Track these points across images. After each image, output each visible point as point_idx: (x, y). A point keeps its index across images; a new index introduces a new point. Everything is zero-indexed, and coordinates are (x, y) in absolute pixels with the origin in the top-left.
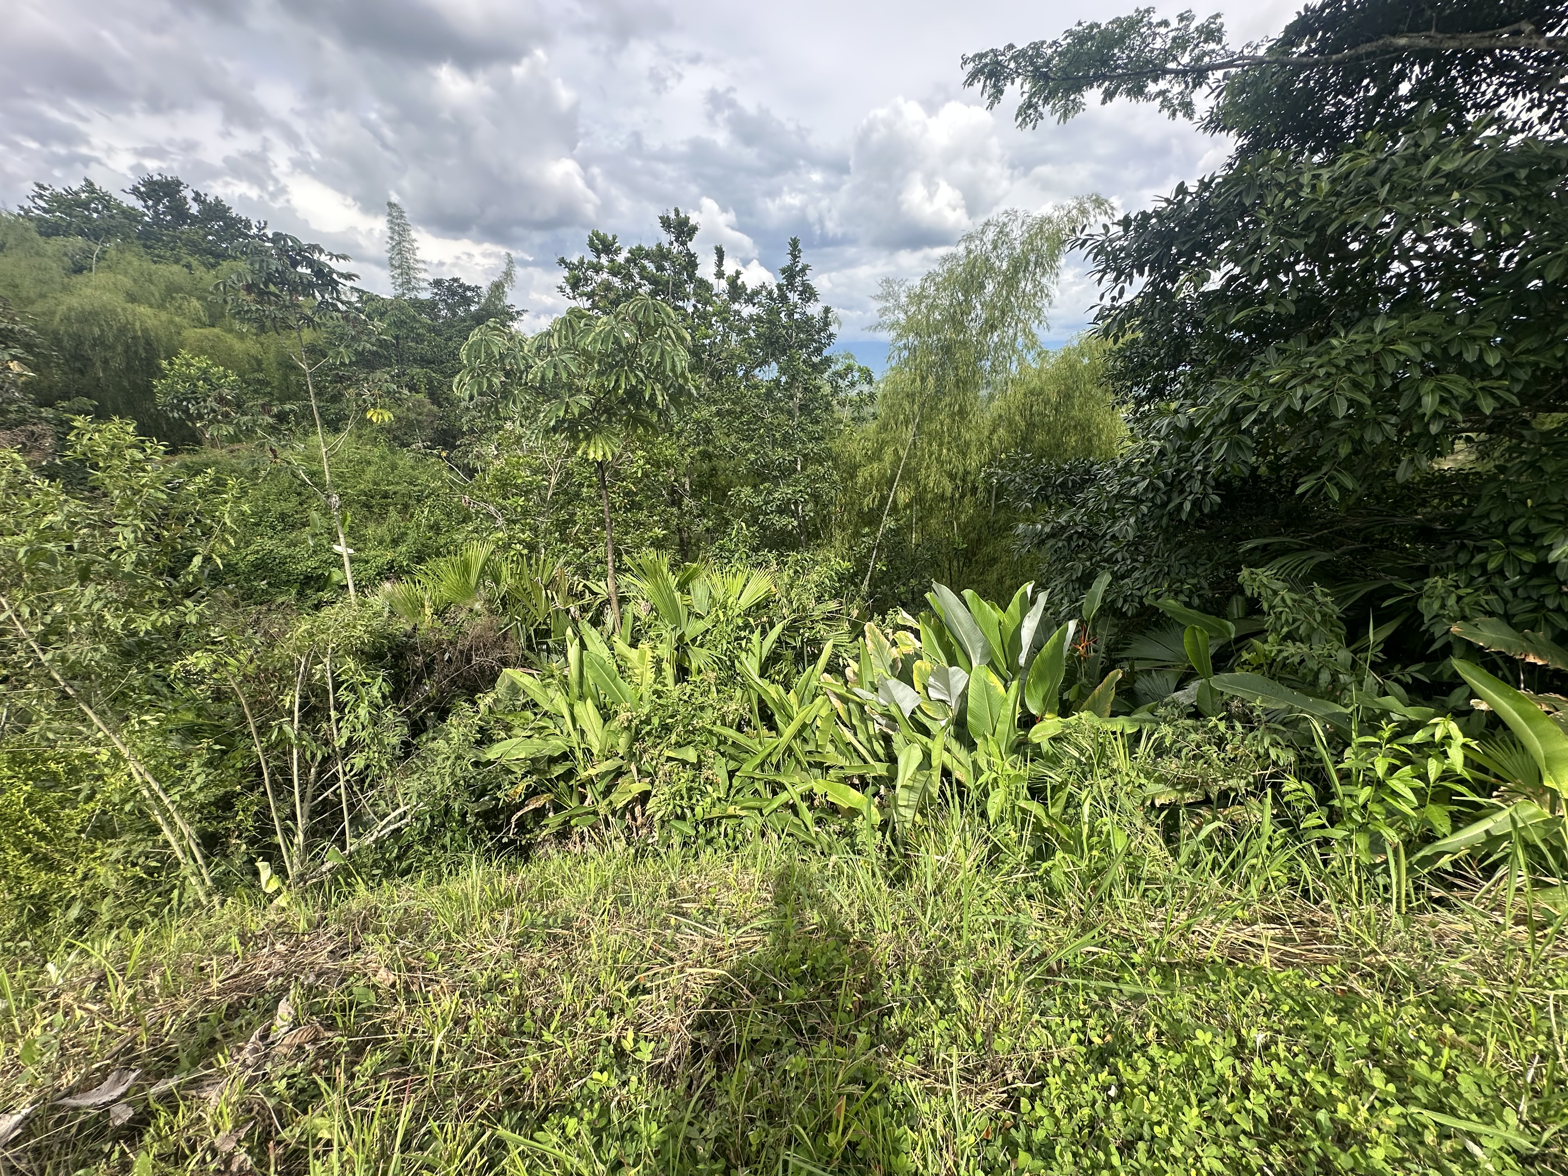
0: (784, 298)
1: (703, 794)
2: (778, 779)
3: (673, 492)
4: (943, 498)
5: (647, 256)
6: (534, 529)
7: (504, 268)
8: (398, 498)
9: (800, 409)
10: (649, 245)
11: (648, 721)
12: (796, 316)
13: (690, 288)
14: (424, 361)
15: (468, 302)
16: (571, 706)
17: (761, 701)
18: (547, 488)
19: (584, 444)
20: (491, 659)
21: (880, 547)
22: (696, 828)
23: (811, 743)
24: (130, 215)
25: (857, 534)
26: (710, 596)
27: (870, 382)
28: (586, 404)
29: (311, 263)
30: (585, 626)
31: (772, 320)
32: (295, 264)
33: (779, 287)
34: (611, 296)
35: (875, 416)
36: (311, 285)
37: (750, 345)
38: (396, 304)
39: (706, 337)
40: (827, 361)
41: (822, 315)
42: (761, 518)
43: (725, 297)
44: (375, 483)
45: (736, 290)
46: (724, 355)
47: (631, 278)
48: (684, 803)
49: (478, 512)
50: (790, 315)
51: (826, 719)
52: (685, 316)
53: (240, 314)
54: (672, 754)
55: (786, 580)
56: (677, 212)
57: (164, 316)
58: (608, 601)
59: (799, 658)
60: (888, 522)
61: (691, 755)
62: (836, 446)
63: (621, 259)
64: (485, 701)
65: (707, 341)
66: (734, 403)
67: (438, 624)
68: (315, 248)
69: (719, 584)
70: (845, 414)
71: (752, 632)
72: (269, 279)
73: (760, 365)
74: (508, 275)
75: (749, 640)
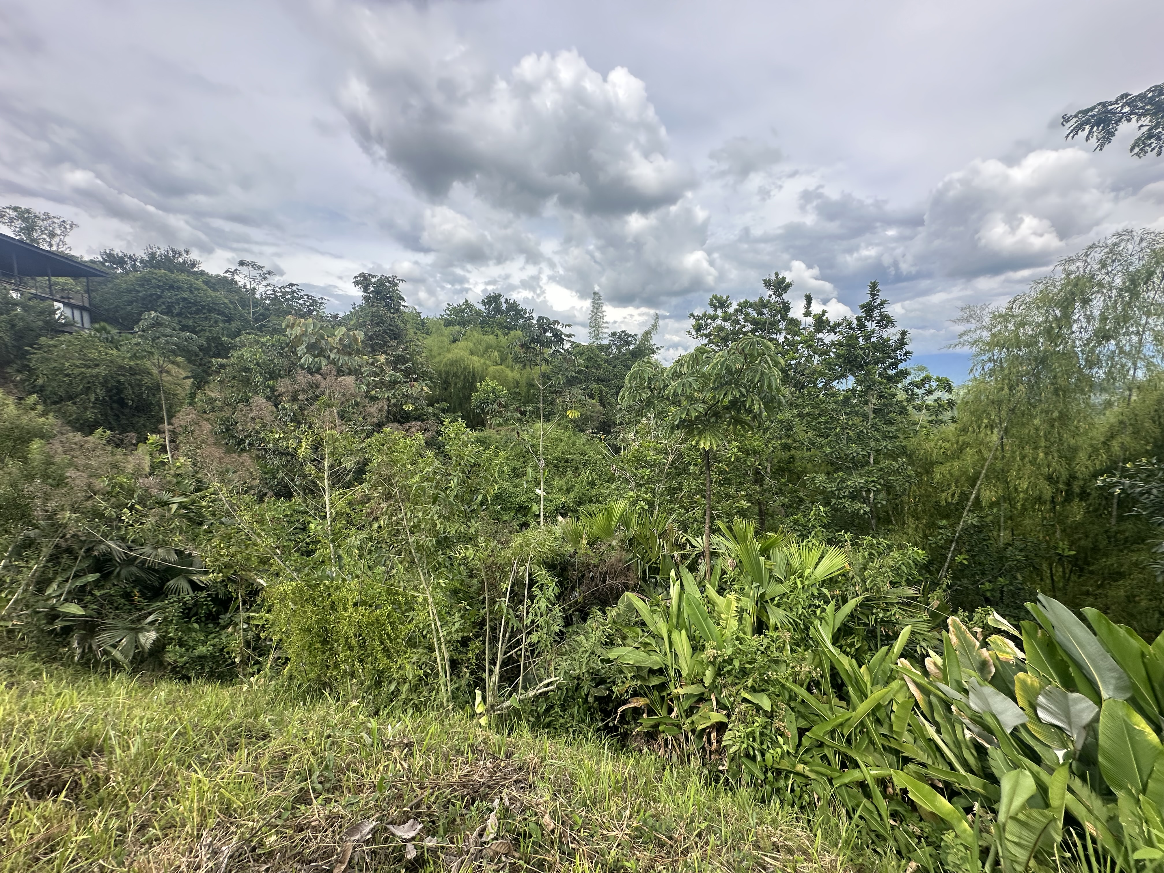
0: (861, 326)
1: (775, 743)
2: (850, 753)
3: (757, 472)
4: (1039, 499)
5: (751, 306)
6: (653, 491)
7: (653, 322)
8: (573, 463)
9: (874, 412)
10: (754, 299)
11: (730, 661)
12: (873, 340)
13: (782, 325)
14: (600, 380)
15: (628, 343)
16: (670, 633)
17: (833, 668)
18: (664, 464)
19: (697, 438)
20: (618, 583)
21: (959, 541)
22: (765, 773)
23: (886, 725)
24: (479, 313)
25: (932, 525)
26: (788, 564)
27: (950, 390)
28: (701, 410)
29: (553, 330)
30: (684, 571)
31: (850, 343)
32: (545, 331)
33: (859, 319)
34: (722, 334)
35: (954, 420)
36: (551, 342)
37: (829, 363)
38: (589, 348)
39: (793, 359)
40: (903, 374)
41: (899, 336)
42: (834, 501)
43: (812, 329)
44: (563, 453)
45: (821, 323)
46: (807, 371)
47: (737, 322)
48: (756, 746)
49: (620, 477)
50: (867, 338)
51: (902, 706)
52: (777, 344)
53: (516, 359)
54: (747, 696)
55: (861, 560)
56: (777, 275)
57: (482, 361)
58: (702, 554)
59: (871, 635)
60: (970, 519)
61: (766, 704)
62: (912, 443)
63: (731, 310)
64: (612, 613)
65: (794, 362)
66: (813, 407)
67: (589, 552)
68: (557, 322)
69: (796, 555)
70: (922, 417)
71: (827, 603)
72: (533, 341)
73: (838, 378)
74: (655, 326)
75: (824, 610)
